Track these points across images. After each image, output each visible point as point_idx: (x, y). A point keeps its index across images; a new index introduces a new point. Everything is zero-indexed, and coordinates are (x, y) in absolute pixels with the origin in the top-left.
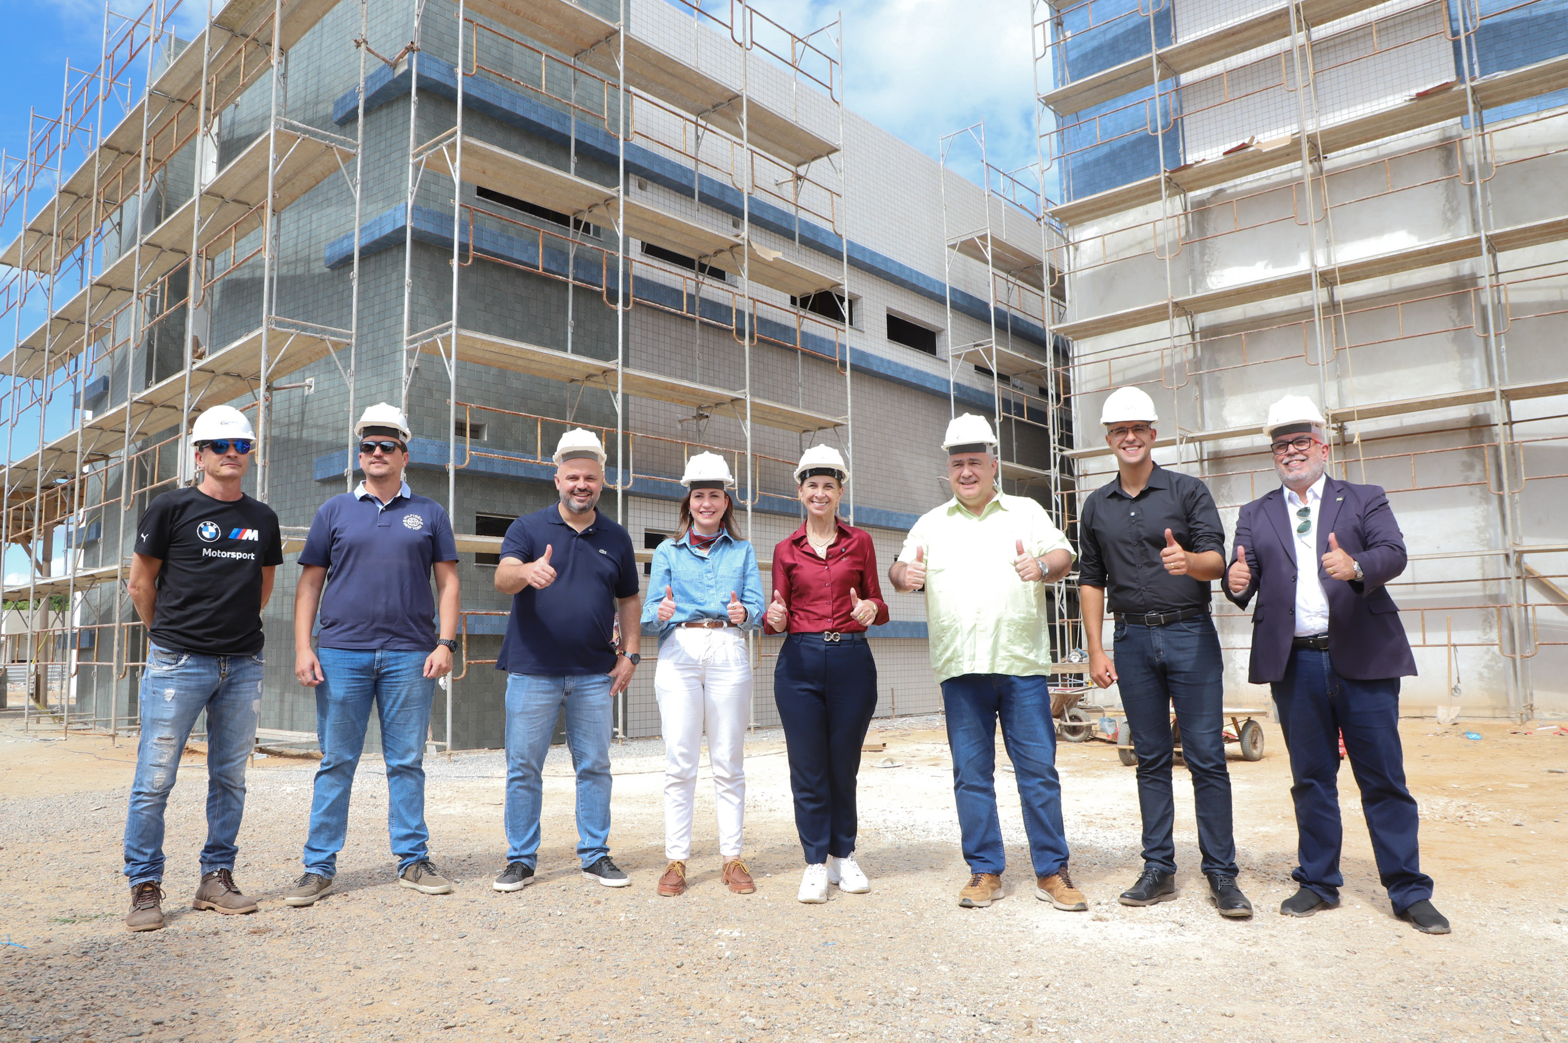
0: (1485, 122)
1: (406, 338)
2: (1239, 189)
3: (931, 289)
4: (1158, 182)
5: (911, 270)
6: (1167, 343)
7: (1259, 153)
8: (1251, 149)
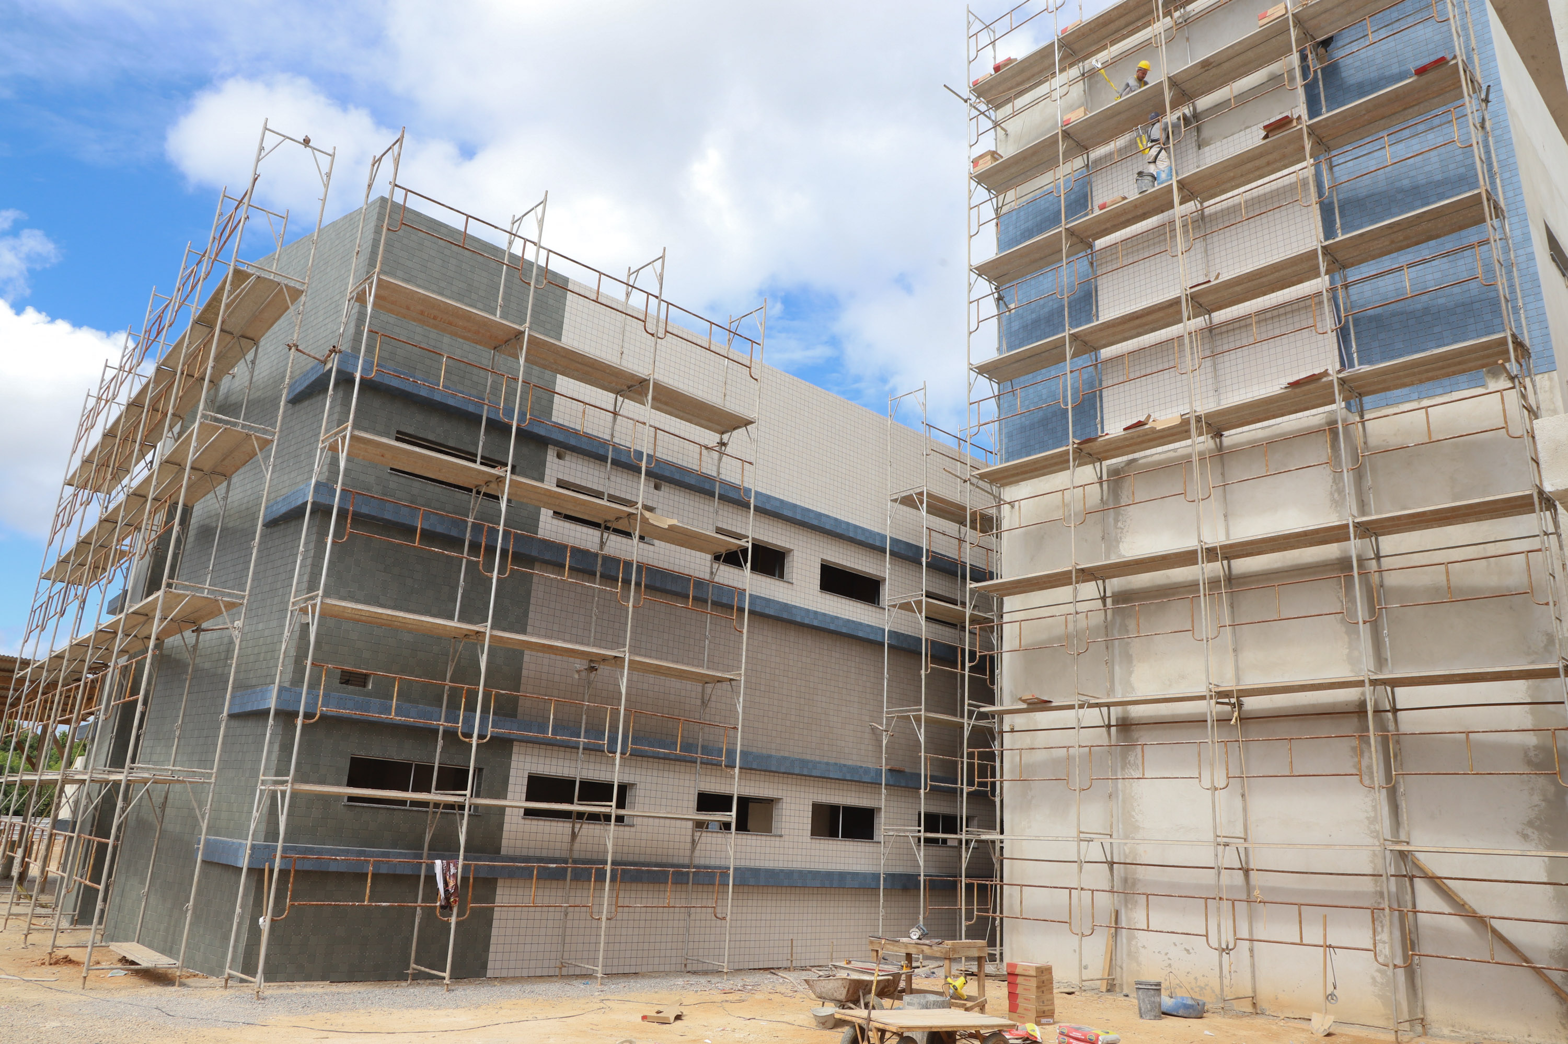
0: (1365, 408)
1: (292, 600)
2: (1150, 459)
3: (871, 541)
4: (1067, 452)
5: (848, 524)
6: (1070, 608)
7: (1153, 430)
8: (1147, 426)
